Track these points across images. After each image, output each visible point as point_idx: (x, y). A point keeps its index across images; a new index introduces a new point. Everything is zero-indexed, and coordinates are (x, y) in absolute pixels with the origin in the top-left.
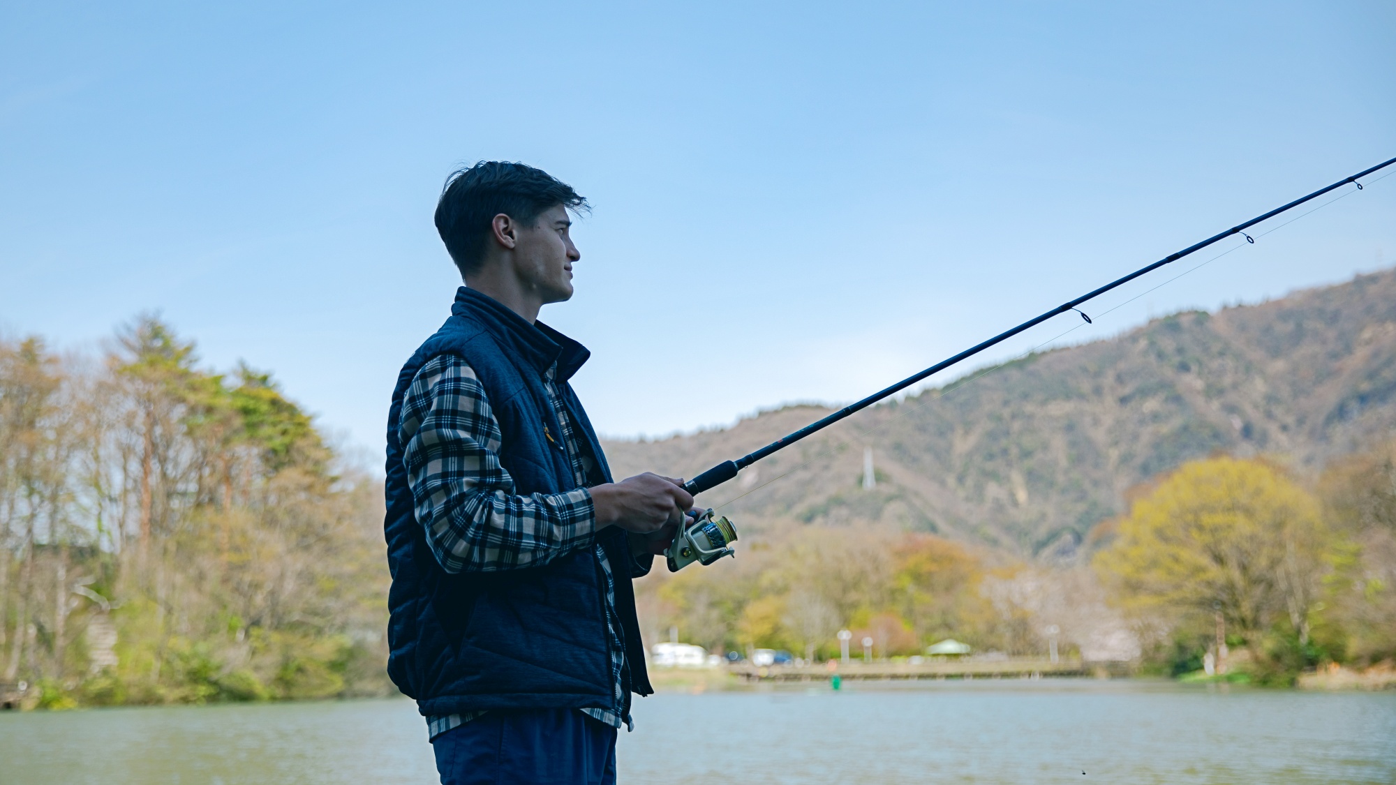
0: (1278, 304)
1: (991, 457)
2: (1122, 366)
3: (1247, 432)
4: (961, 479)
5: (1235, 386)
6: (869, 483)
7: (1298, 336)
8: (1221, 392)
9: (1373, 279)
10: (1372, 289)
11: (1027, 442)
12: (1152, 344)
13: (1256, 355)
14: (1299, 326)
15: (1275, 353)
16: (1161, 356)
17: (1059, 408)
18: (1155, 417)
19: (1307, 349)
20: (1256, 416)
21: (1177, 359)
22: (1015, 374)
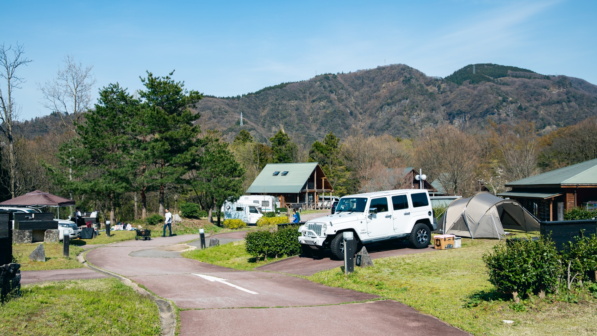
0: (355, 74)
1: (273, 118)
2: (312, 90)
3: (351, 113)
4: (263, 125)
5: (346, 98)
6: (242, 124)
7: (362, 84)
8: (343, 100)
9: (384, 68)
10: (384, 71)
11: (284, 113)
12: (321, 83)
13: (351, 89)
14: (363, 81)
15: (356, 89)
16: (324, 87)
17: (294, 103)
18: (324, 107)
19: (365, 89)
20: (353, 109)
21: (329, 89)
22: (279, 91)
